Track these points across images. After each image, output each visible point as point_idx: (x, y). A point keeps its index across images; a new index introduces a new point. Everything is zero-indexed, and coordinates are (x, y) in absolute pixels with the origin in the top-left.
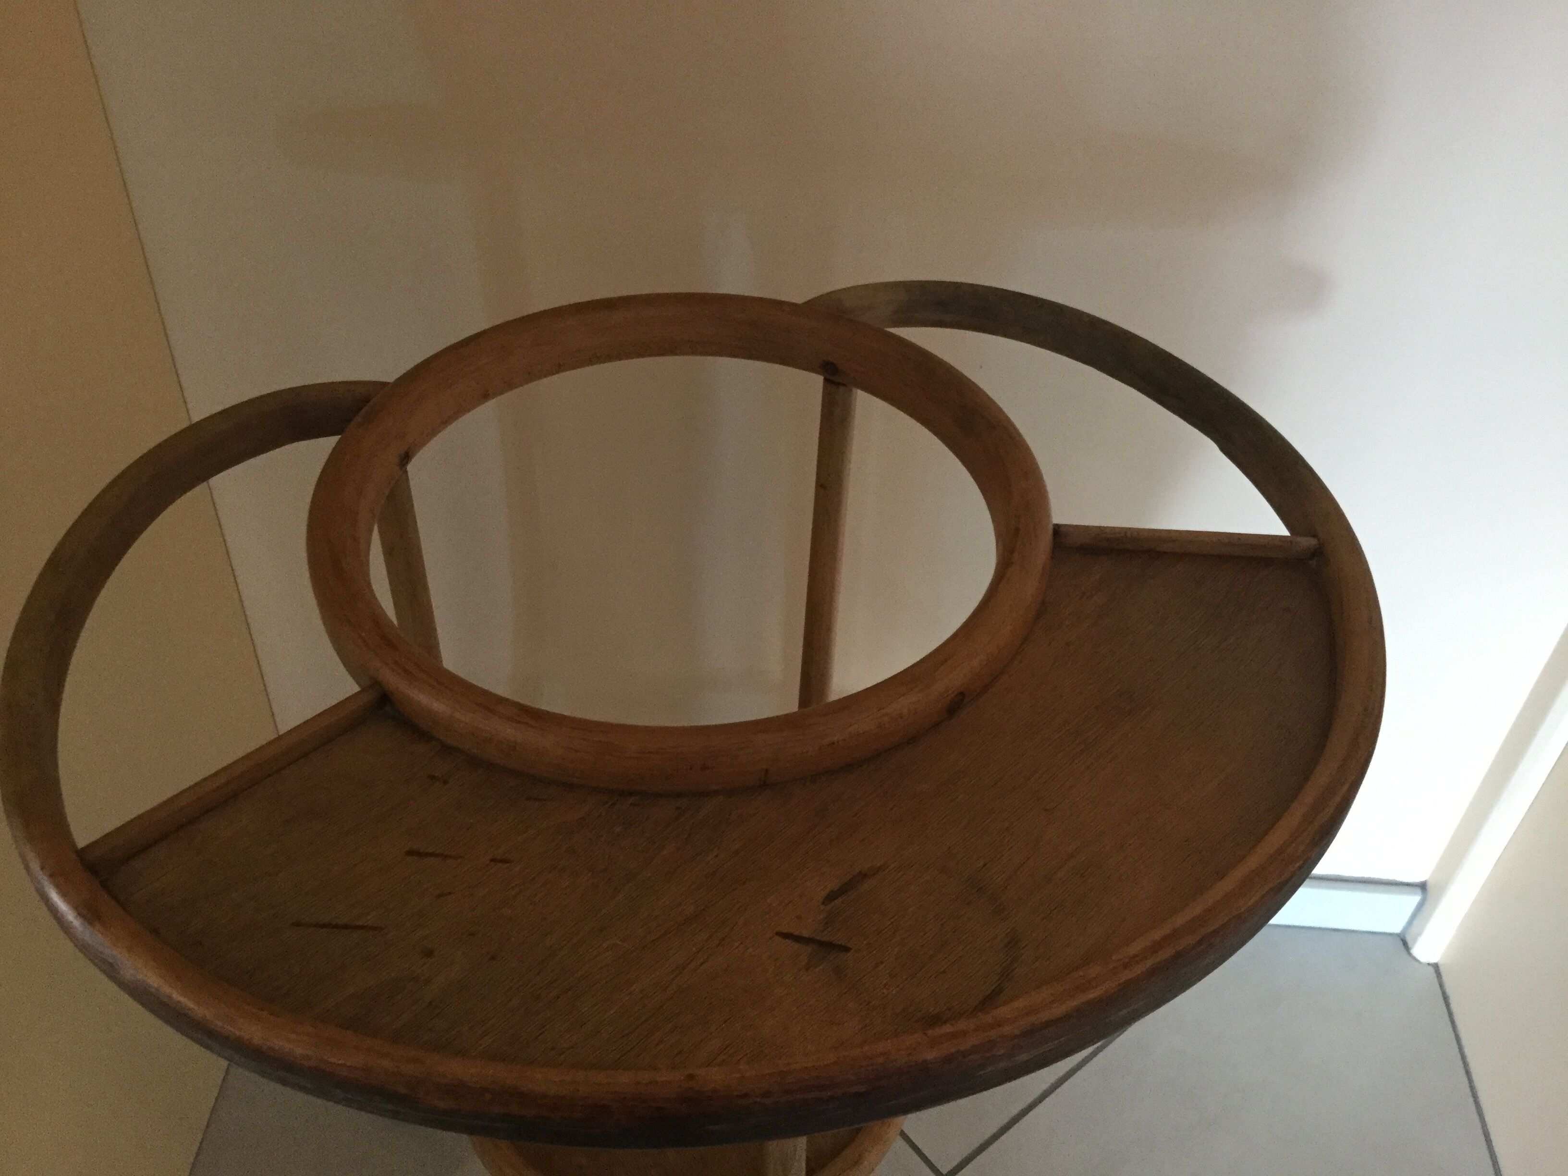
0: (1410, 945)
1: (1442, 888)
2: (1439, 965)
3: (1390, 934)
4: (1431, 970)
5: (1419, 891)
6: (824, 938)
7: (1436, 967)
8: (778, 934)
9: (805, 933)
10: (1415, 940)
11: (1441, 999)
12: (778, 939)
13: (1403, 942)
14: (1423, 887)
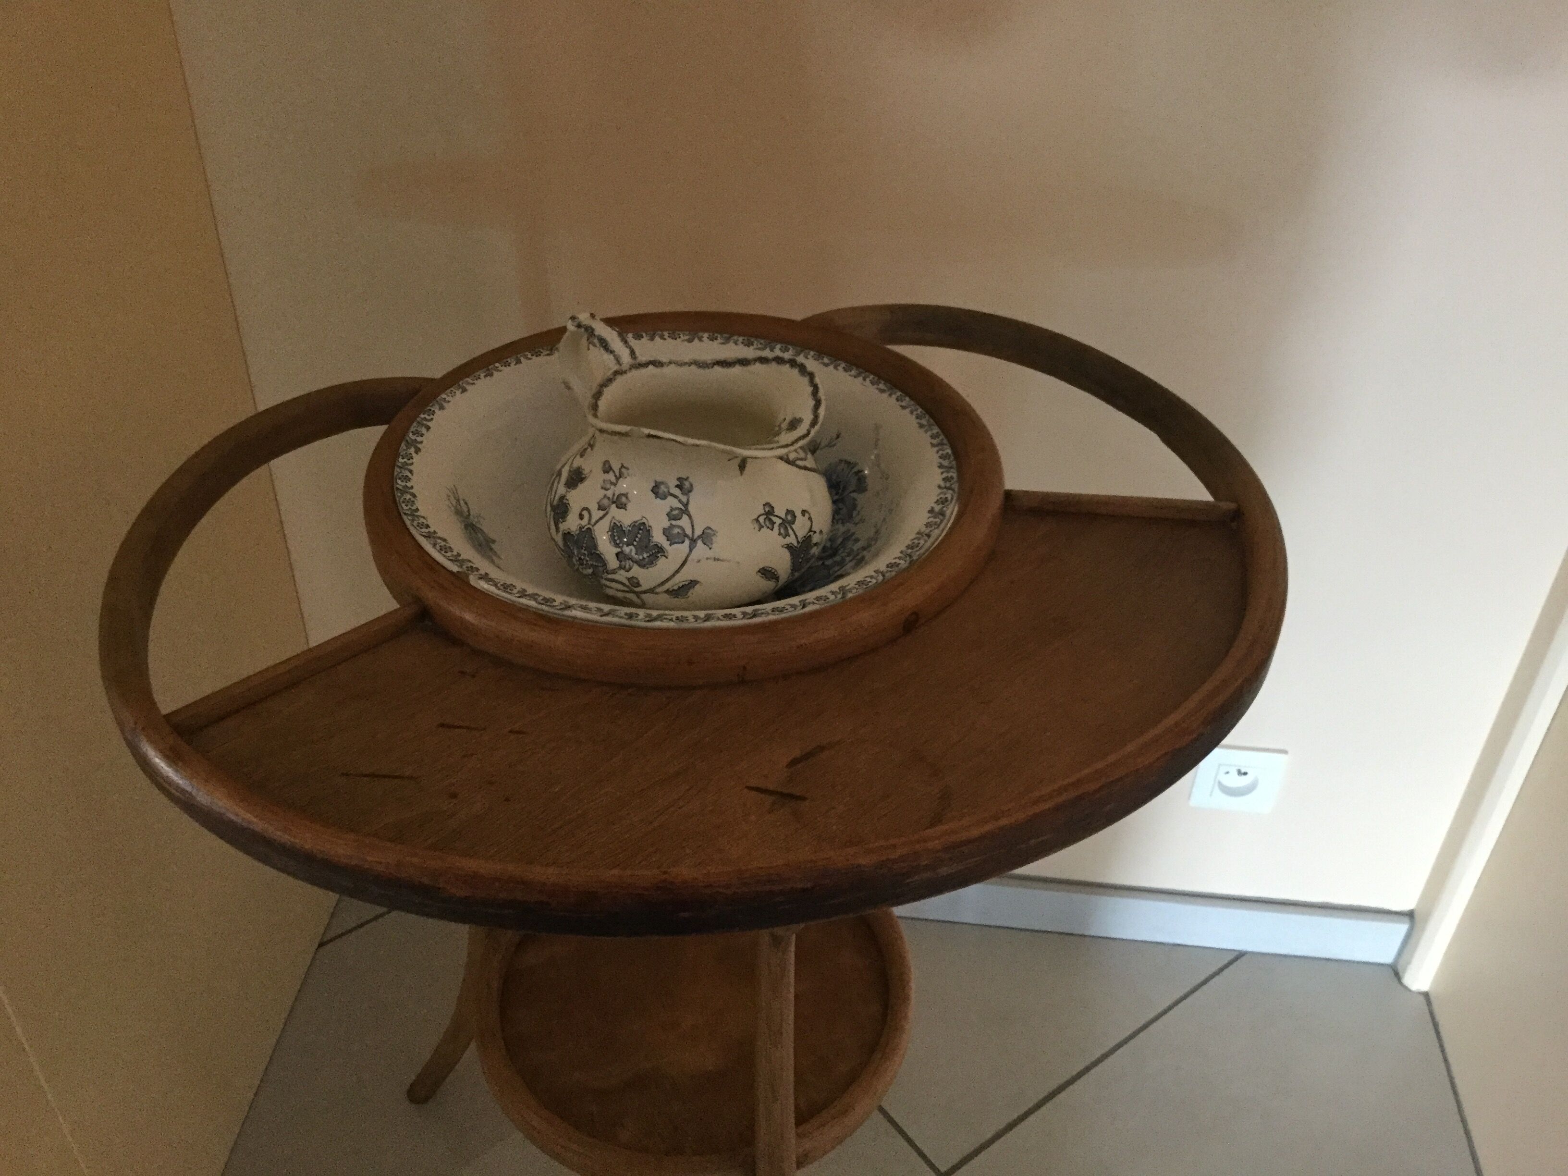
0: (1401, 974)
1: (1427, 916)
2: (1430, 994)
3: (1382, 965)
4: (1422, 999)
5: (1407, 919)
6: (785, 791)
7: (1426, 995)
8: (748, 788)
9: (771, 787)
10: (1405, 970)
11: (1431, 1025)
12: (746, 790)
13: (1395, 971)
14: (1410, 915)
